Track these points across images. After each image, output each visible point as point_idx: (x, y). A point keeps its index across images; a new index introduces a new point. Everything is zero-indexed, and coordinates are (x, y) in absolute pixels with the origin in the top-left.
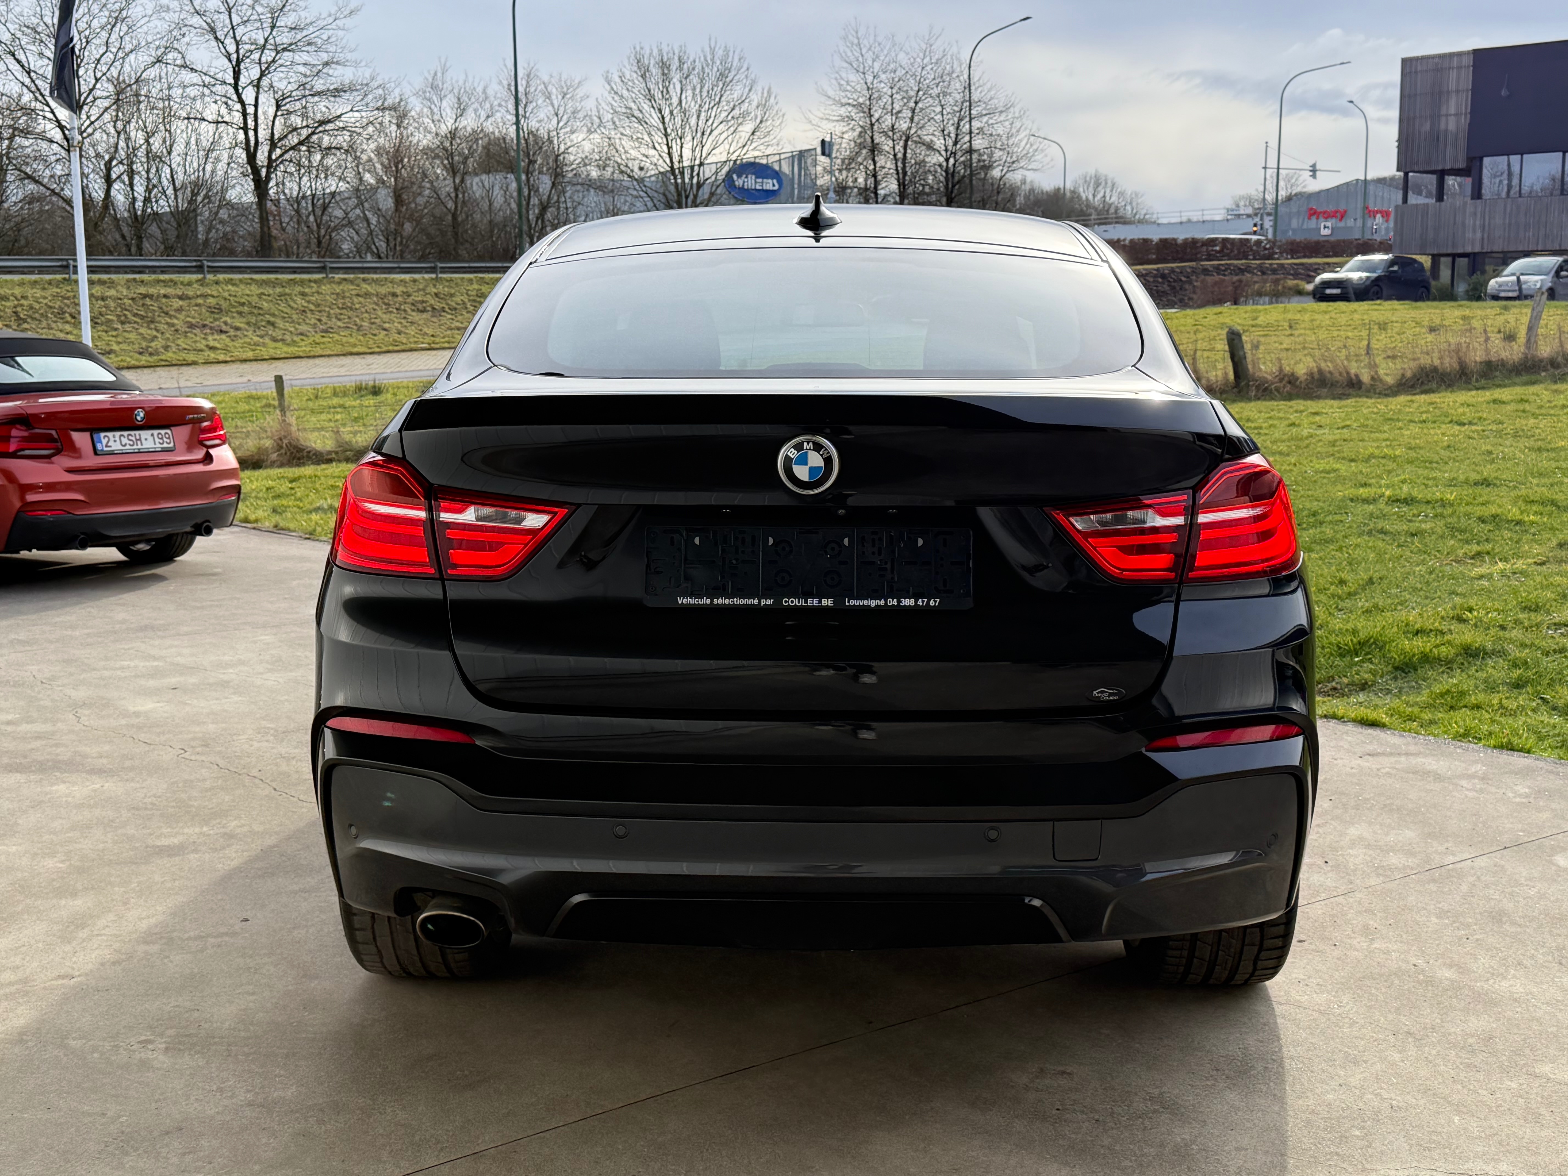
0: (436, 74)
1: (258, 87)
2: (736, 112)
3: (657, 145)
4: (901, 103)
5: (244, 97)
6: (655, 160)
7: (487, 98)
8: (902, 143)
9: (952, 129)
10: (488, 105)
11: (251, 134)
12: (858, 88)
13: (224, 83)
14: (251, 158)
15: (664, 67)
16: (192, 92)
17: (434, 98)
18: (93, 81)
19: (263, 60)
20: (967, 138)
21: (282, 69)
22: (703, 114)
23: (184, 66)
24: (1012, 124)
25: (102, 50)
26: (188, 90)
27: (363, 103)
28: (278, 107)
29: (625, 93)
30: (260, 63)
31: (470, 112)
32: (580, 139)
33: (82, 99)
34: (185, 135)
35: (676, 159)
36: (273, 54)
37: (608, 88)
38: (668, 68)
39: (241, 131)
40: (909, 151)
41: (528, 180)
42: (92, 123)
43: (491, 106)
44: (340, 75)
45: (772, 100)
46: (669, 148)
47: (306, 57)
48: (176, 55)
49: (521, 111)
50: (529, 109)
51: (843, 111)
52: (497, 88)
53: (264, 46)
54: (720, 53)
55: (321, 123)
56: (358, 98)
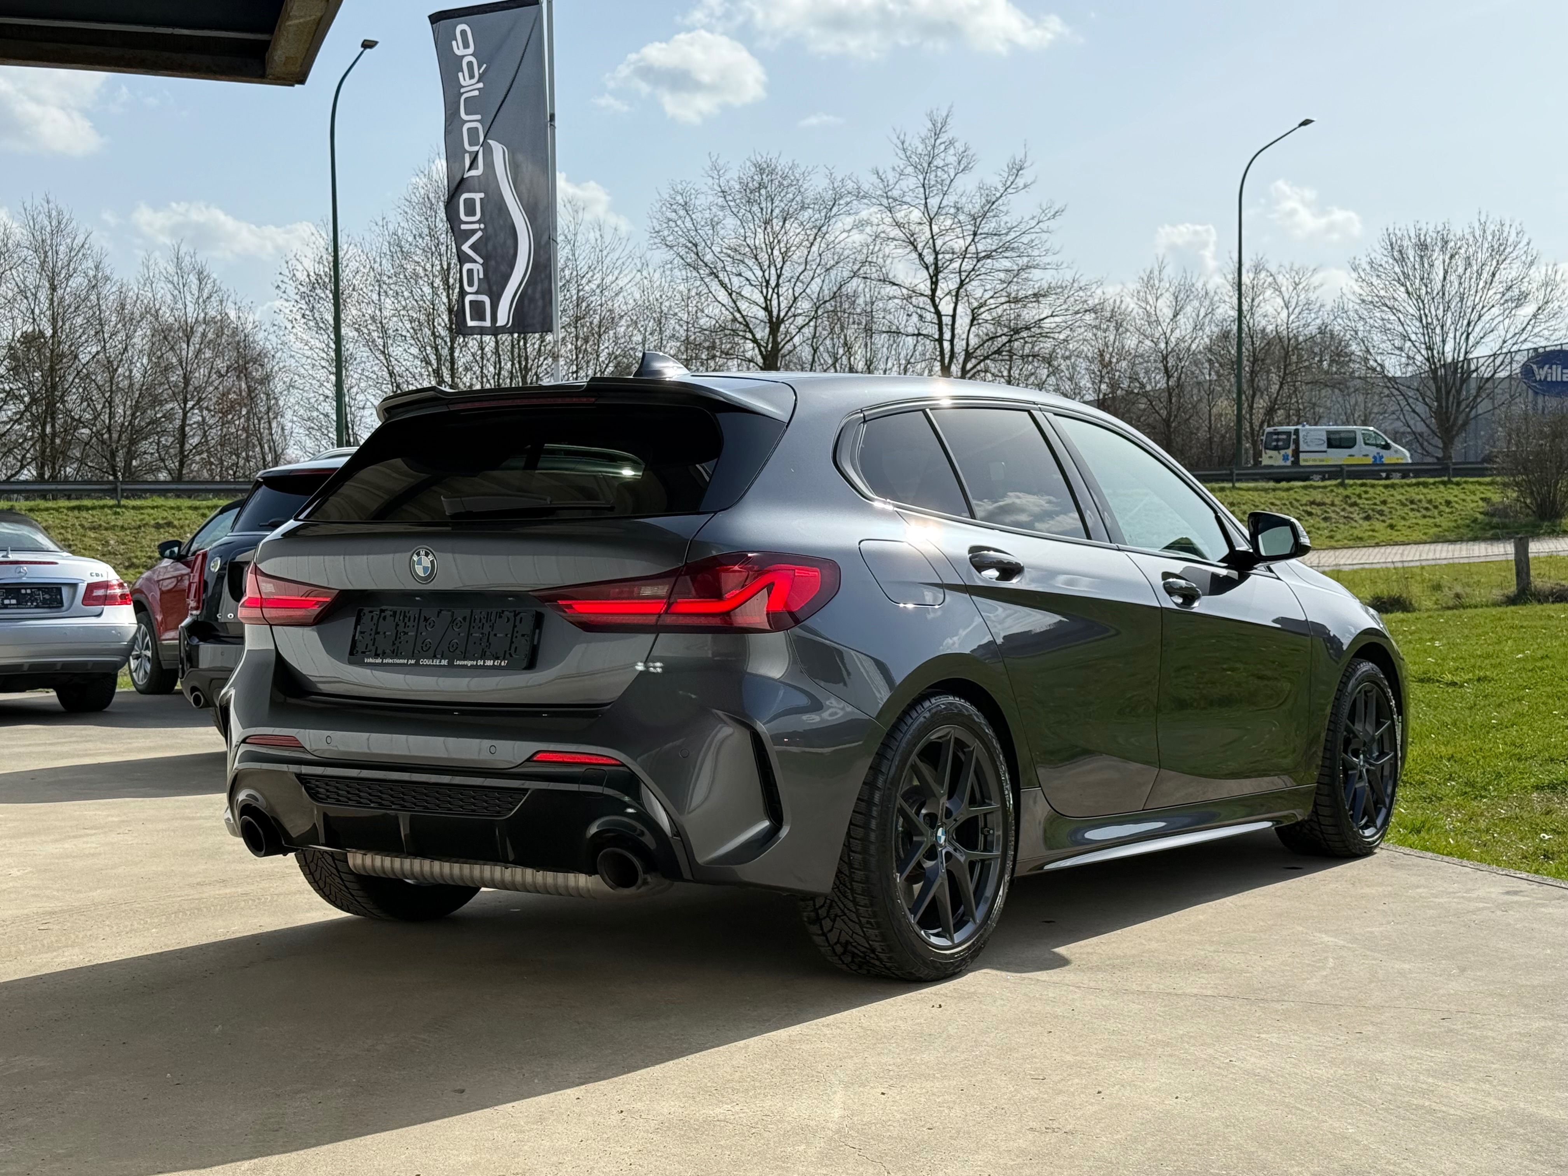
0: (1151, 272)
1: (957, 296)
2: (1513, 293)
5: (940, 308)
11: (946, 345)
13: (921, 294)
14: (946, 369)
17: (1150, 298)
19: (963, 268)
21: (983, 276)
23: (886, 281)
27: (1064, 307)
28: (974, 316)
29: (1375, 279)
30: (959, 273)
31: (1189, 309)
36: (974, 262)
38: (1429, 248)
39: (937, 344)
44: (1040, 279)
47: (1006, 264)
50: (1255, 303)
53: (964, 254)
55: (1018, 330)
56: (1058, 302)
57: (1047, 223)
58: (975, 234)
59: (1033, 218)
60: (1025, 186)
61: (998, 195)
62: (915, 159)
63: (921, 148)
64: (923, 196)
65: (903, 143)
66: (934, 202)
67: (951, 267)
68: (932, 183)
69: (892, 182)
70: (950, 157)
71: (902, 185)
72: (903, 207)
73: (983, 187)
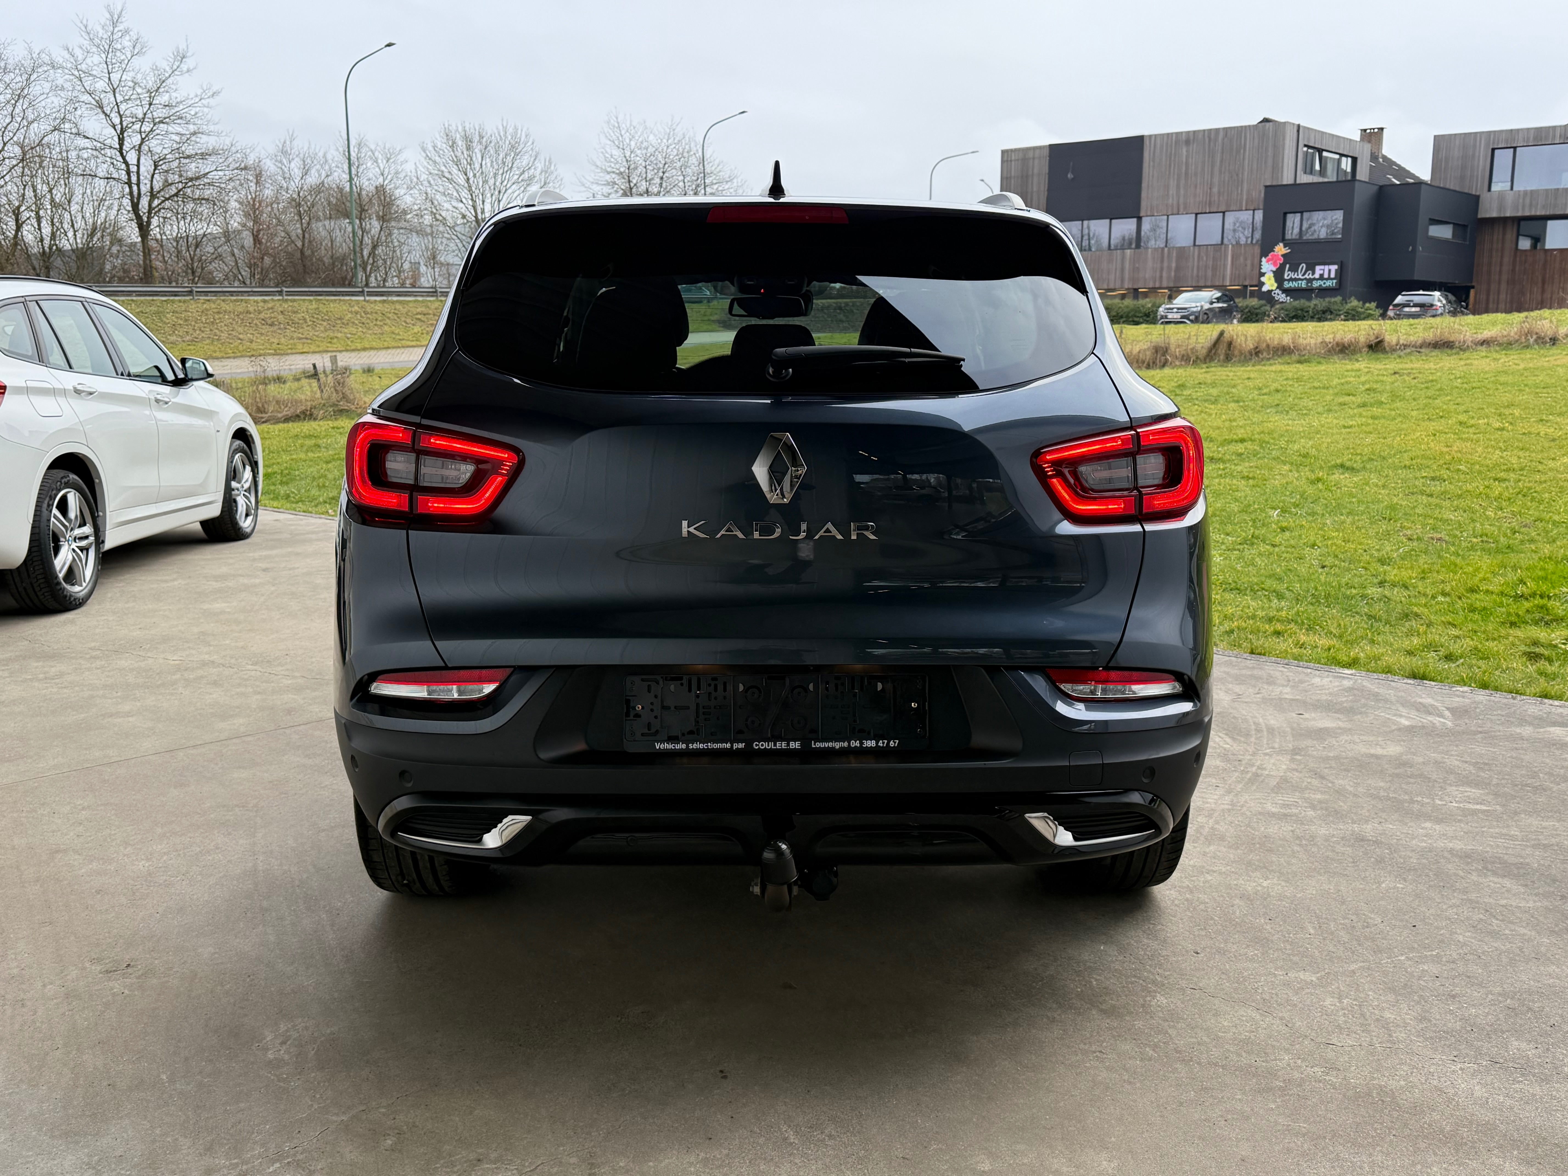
0: (285, 142)
1: (139, 150)
2: (526, 175)
3: (464, 200)
5: (127, 158)
6: (463, 211)
7: (326, 161)
10: (327, 167)
11: (135, 188)
12: (620, 160)
13: (111, 147)
14: (135, 206)
15: (468, 140)
16: (85, 154)
17: (284, 161)
19: (143, 130)
21: (159, 137)
22: (499, 177)
23: (78, 134)
25: (8, 120)
26: (82, 153)
27: (225, 164)
28: (156, 166)
29: (437, 159)
30: (140, 132)
31: (313, 172)
32: (402, 193)
34: (81, 189)
35: (479, 211)
36: (152, 126)
37: (424, 155)
38: (471, 140)
39: (126, 186)
43: (330, 169)
44: (205, 142)
45: (552, 168)
46: (474, 202)
47: (177, 128)
49: (354, 172)
50: (360, 170)
51: (609, 178)
52: (335, 153)
53: (144, 118)
54: (510, 130)
55: (191, 180)
56: (221, 161)
57: (208, 100)
58: (150, 104)
59: (196, 96)
60: (188, 71)
61: (167, 75)
62: (97, 41)
63: (101, 33)
64: (106, 71)
65: (86, 27)
66: (115, 77)
67: (134, 127)
68: (114, 61)
69: (80, 58)
70: (126, 42)
71: (89, 61)
72: (91, 78)
73: (155, 68)
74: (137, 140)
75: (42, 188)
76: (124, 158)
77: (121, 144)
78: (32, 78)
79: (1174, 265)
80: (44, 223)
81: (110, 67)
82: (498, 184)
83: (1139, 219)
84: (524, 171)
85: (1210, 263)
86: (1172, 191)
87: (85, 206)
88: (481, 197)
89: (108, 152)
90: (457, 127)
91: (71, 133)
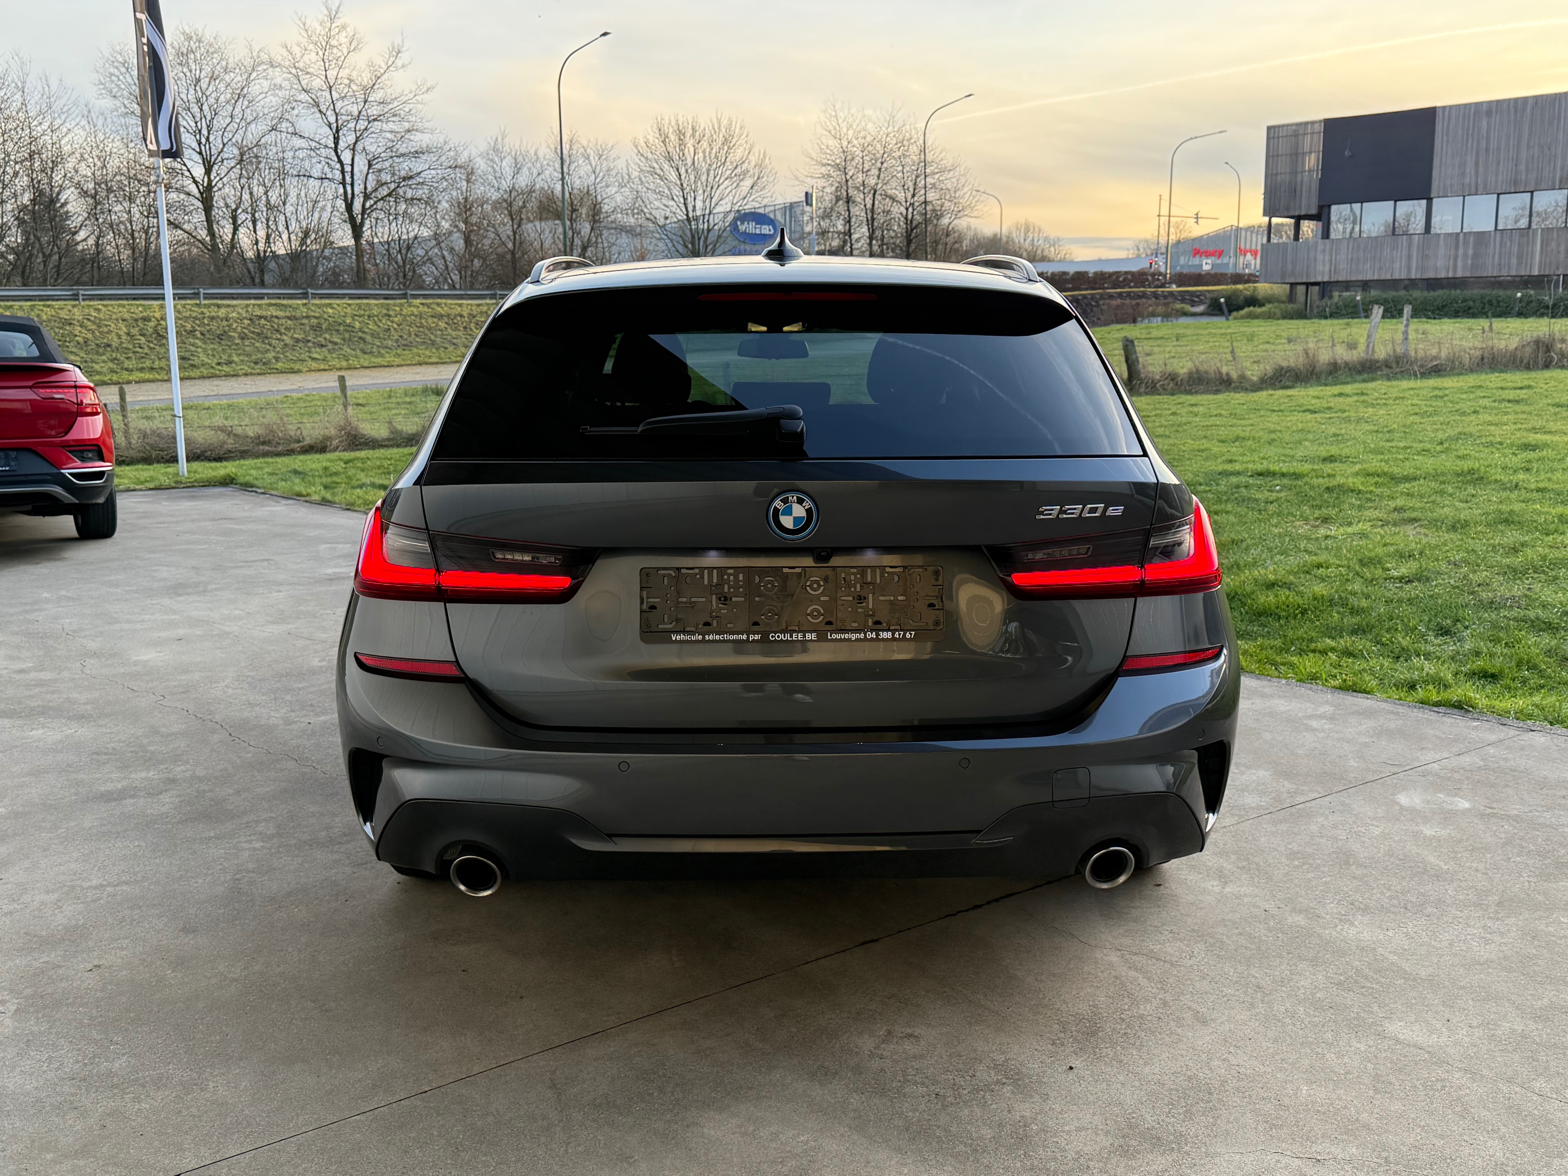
0: (497, 139)
1: (354, 150)
2: (738, 170)
3: (675, 197)
4: (870, 164)
5: (342, 158)
6: (674, 210)
7: (538, 158)
8: (871, 196)
9: (911, 184)
10: (538, 165)
11: (349, 188)
12: (835, 151)
13: (326, 146)
14: (349, 207)
15: (681, 134)
16: (301, 154)
17: (496, 159)
18: (221, 146)
19: (357, 128)
20: (923, 192)
21: (373, 135)
22: (712, 172)
23: (295, 134)
24: (958, 181)
25: (228, 120)
26: (297, 153)
27: (439, 163)
28: (370, 166)
29: (650, 155)
30: (355, 131)
31: (525, 170)
32: (613, 192)
33: (213, 160)
34: (296, 190)
35: (690, 208)
36: (366, 124)
37: (636, 151)
38: (684, 134)
39: (341, 186)
40: (876, 202)
41: (572, 224)
42: (221, 179)
43: (542, 166)
44: (420, 140)
45: (767, 160)
46: (685, 199)
47: (391, 126)
48: (288, 125)
49: (565, 170)
50: (572, 167)
51: (824, 170)
52: (546, 151)
53: (358, 117)
54: (725, 122)
55: (404, 179)
56: (434, 159)
57: (422, 96)
58: (365, 102)
59: (411, 92)
60: (403, 66)
61: (382, 71)
62: (314, 38)
63: (319, 28)
64: (323, 69)
65: (304, 25)
66: (332, 74)
67: (349, 126)
68: (331, 58)
69: (298, 55)
70: (343, 39)
71: (306, 58)
72: (308, 76)
73: (371, 64)
74: (351, 139)
75: (258, 191)
76: (338, 157)
77: (336, 143)
78: (252, 78)
79: (1471, 252)
80: (259, 225)
81: (327, 65)
82: (711, 179)
83: (1430, 200)
84: (737, 166)
85: (1515, 250)
86: (1470, 169)
87: (300, 208)
88: (692, 194)
89: (323, 151)
90: (670, 120)
91: (287, 133)
